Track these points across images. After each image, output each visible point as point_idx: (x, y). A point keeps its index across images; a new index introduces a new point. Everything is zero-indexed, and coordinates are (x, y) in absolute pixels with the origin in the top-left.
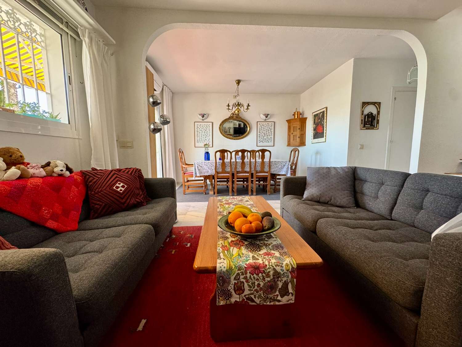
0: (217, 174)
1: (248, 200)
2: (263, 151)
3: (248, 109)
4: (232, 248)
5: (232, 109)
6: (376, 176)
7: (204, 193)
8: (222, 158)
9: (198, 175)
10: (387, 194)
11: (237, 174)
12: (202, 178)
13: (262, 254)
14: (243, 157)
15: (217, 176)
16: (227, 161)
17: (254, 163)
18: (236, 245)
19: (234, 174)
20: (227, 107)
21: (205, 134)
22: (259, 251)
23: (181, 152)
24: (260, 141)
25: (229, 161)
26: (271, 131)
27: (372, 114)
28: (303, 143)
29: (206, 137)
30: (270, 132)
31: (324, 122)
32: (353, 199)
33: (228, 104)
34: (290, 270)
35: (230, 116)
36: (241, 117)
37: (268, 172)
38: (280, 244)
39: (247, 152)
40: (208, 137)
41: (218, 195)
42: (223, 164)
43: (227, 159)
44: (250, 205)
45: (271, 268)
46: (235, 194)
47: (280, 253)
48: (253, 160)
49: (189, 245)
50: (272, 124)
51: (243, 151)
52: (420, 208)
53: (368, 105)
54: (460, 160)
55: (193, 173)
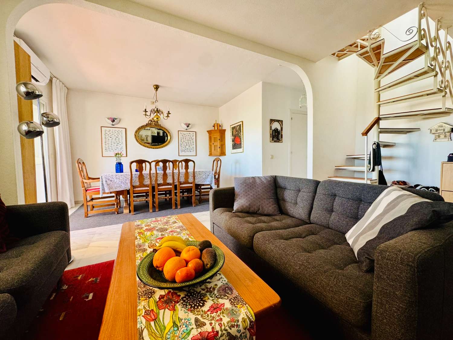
0: (132, 188)
1: (176, 220)
2: (187, 161)
3: (168, 116)
4: (162, 311)
5: (150, 115)
6: (294, 184)
7: (116, 213)
8: (140, 169)
9: (107, 191)
10: (305, 200)
11: (158, 187)
12: (113, 194)
13: (208, 311)
14: (165, 168)
15: (133, 191)
16: (146, 173)
17: (178, 173)
18: (168, 303)
19: (154, 186)
20: (144, 113)
21: (117, 142)
22: (203, 306)
23: (82, 163)
24: (182, 151)
25: (149, 172)
26: (193, 140)
27: (277, 129)
28: (223, 153)
29: (117, 145)
30: (192, 142)
31: (241, 134)
32: (277, 206)
33: (146, 110)
34: (248, 327)
35: (147, 123)
36: (160, 125)
37: (192, 182)
38: (227, 284)
39: (168, 163)
40: (120, 145)
41: (135, 213)
42: (141, 177)
43: (145, 170)
44: (179, 227)
45: (224, 334)
46: (157, 210)
47: (230, 300)
48: (176, 171)
49: (91, 296)
50: (193, 134)
51: (165, 162)
52: (331, 211)
53: (275, 122)
54: (335, 167)
55: (99, 189)
